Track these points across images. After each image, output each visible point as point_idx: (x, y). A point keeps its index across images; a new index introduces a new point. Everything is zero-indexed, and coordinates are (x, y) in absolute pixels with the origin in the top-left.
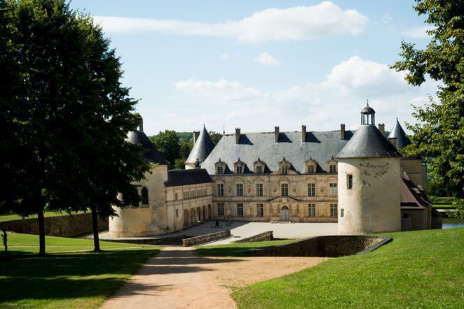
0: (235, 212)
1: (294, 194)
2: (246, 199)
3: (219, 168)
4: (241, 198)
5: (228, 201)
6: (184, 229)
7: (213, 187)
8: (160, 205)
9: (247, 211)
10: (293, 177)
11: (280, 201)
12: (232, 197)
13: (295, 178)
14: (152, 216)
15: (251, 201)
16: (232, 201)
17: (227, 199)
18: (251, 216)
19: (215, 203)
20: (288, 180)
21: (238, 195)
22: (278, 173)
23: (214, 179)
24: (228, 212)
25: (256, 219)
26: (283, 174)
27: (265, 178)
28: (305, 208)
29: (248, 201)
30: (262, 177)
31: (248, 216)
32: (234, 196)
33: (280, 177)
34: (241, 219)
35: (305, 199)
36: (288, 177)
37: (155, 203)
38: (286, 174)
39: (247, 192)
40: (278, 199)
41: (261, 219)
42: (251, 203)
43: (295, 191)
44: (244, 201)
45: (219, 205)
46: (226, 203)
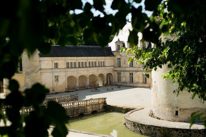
0: (128, 80)
2: (135, 69)
3: (118, 45)
4: (132, 69)
5: (123, 71)
6: (66, 92)
7: (114, 60)
8: (33, 71)
9: (135, 79)
12: (125, 67)
14: (25, 81)
15: (138, 71)
16: (126, 71)
17: (122, 69)
18: (138, 83)
19: (115, 72)
21: (130, 67)
23: (115, 54)
24: (123, 79)
25: (142, 85)
29: (137, 71)
31: (136, 83)
32: (127, 67)
34: (131, 85)
37: (28, 70)
39: (136, 64)
41: (145, 85)
42: (138, 73)
44: (134, 71)
45: (118, 73)
46: (122, 72)
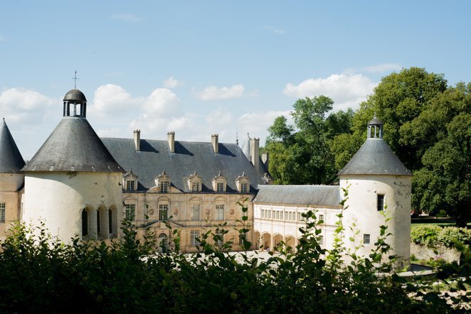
1: (175, 218)
10: (176, 195)
11: (159, 227)
13: (176, 197)
20: (169, 200)
22: (157, 191)
26: (162, 192)
27: (140, 196)
28: (187, 235)
30: (135, 195)
33: (158, 196)
35: (188, 223)
36: (168, 195)
38: (166, 192)
40: (155, 225)
43: (176, 213)
